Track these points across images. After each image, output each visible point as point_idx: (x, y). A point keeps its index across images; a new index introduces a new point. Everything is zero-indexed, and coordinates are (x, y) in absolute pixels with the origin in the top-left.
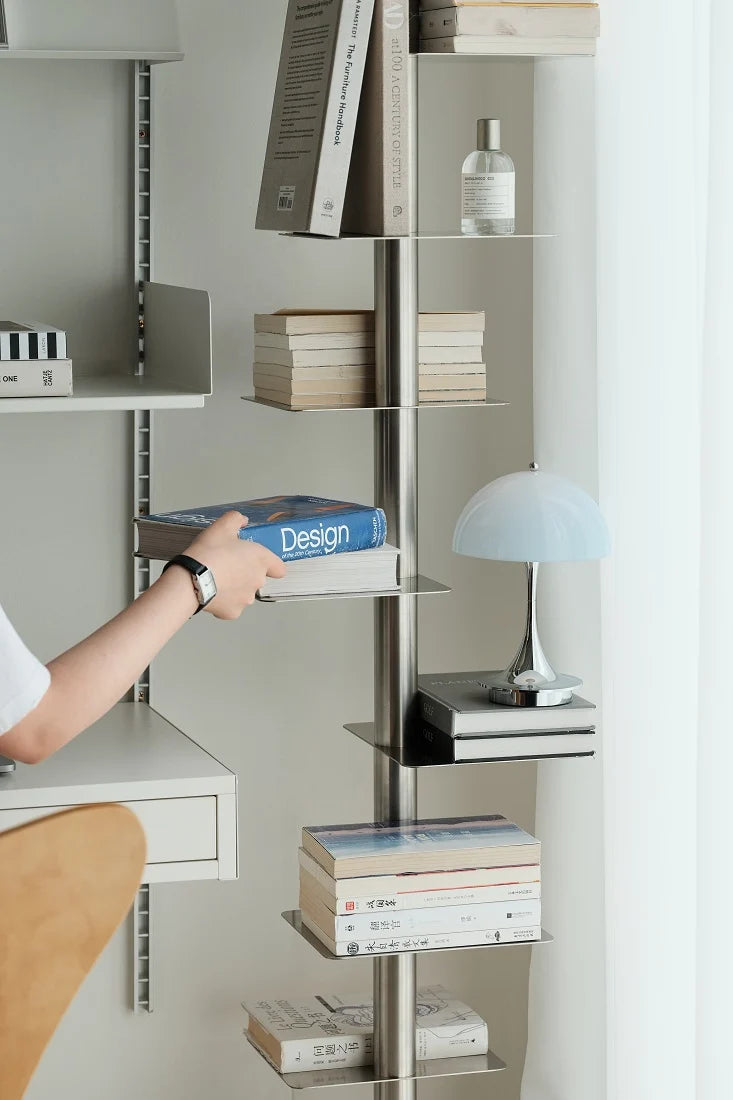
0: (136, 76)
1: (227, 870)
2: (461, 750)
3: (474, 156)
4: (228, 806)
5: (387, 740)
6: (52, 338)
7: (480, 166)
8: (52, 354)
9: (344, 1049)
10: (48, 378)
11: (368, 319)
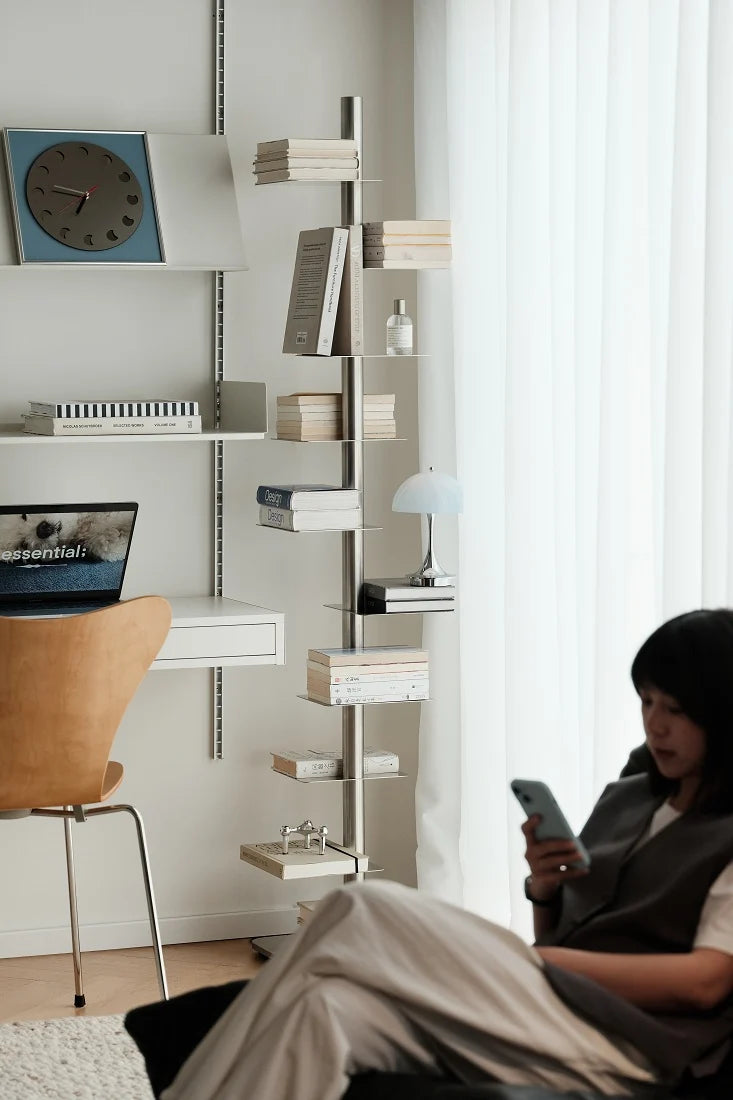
0: (216, 279)
1: (280, 660)
2: (390, 607)
3: (393, 317)
4: (281, 627)
5: (349, 607)
6: (192, 405)
7: (396, 323)
8: (192, 413)
9: (328, 766)
10: (190, 426)
11: (339, 397)
